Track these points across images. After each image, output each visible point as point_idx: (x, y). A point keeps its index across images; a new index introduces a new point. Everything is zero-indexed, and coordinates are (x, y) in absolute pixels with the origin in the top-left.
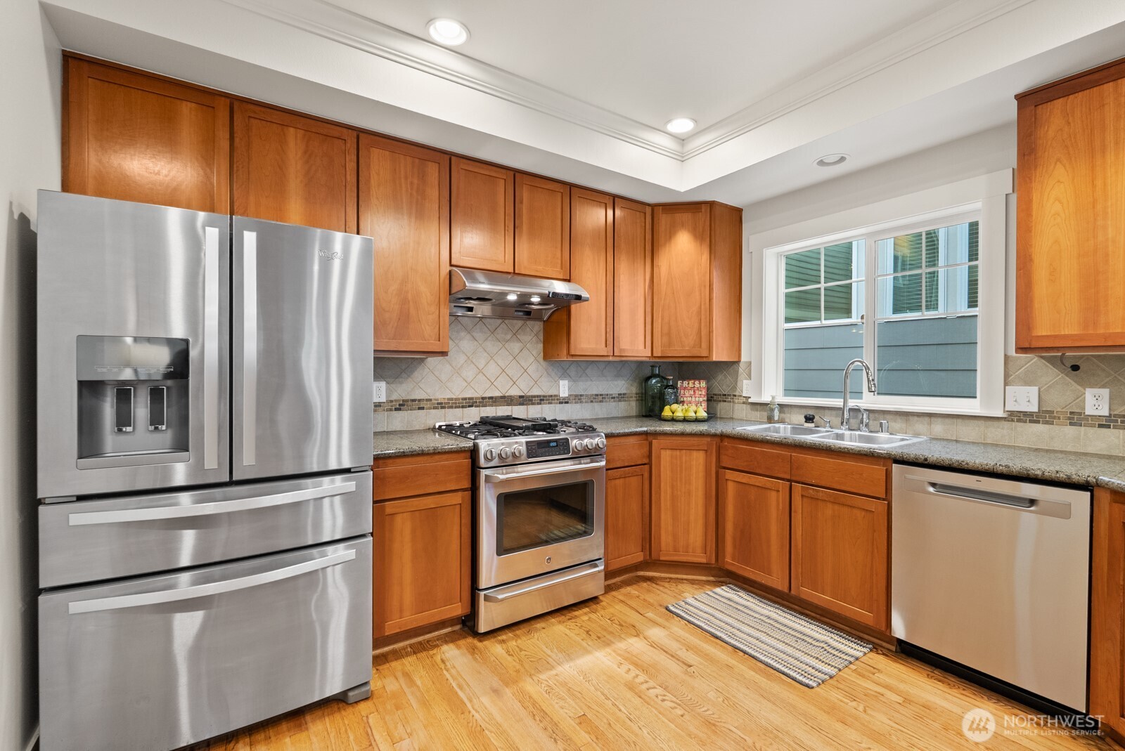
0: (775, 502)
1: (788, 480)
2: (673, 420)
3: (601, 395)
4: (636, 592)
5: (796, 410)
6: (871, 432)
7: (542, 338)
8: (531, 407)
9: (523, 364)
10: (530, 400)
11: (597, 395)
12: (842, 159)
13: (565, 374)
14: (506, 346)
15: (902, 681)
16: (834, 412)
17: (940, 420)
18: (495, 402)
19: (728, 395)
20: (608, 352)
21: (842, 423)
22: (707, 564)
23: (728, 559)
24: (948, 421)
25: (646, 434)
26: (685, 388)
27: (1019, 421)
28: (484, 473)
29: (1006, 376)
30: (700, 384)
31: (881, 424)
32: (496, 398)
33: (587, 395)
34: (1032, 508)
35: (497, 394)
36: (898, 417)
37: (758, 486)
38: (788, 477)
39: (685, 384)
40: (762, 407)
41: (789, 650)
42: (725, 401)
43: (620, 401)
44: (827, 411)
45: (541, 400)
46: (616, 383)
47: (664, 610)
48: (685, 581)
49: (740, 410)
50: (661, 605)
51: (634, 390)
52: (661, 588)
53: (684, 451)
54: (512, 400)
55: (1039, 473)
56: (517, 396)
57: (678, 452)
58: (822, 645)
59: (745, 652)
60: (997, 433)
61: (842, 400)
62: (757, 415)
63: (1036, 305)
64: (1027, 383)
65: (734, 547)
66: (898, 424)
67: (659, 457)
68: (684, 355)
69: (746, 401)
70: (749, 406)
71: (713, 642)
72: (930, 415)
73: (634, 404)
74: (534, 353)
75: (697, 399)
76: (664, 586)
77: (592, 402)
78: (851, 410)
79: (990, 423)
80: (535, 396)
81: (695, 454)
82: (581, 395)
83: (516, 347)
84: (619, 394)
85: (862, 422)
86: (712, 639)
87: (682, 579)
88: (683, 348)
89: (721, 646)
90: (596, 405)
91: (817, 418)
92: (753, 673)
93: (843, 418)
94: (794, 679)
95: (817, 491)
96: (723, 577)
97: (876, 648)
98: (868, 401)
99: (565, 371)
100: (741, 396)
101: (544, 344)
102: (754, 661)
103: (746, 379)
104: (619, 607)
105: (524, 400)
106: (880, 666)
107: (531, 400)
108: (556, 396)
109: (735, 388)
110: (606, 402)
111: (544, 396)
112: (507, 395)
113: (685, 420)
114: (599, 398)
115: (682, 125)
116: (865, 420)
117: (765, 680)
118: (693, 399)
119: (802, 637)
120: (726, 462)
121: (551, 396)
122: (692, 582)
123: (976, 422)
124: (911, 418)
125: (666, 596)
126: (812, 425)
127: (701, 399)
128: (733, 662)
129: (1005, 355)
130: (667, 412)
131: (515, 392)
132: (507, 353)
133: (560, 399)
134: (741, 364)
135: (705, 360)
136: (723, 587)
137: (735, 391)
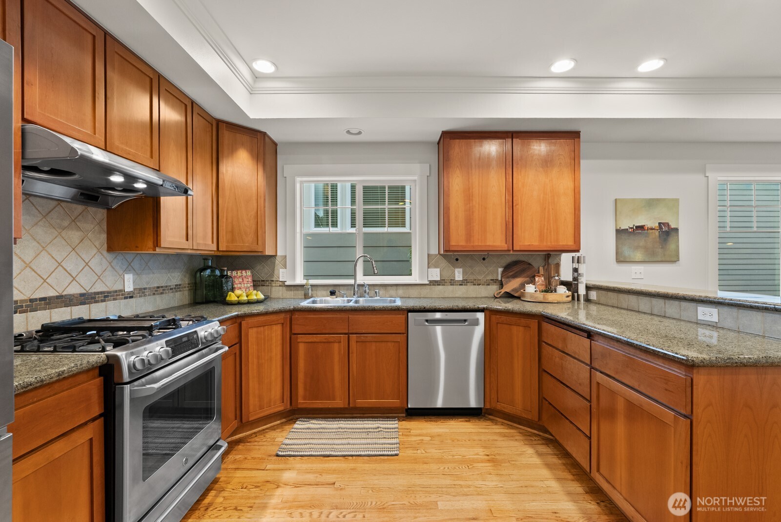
0: (337, 350)
1: (345, 334)
2: (239, 303)
3: (162, 287)
4: (240, 456)
5: (320, 288)
6: (370, 297)
7: (105, 227)
8: (94, 306)
9: (83, 256)
10: (92, 298)
11: (158, 287)
12: (360, 133)
13: (129, 268)
14: (64, 233)
15: (422, 429)
16: (346, 288)
17: (401, 287)
18: (49, 304)
19: (267, 281)
20: (189, 245)
21: (354, 294)
22: (284, 410)
23: (300, 401)
24: (405, 287)
25: (237, 317)
26: (235, 277)
27: (433, 285)
28: (127, 388)
29: (428, 264)
30: (246, 273)
31: (376, 292)
32: (50, 298)
33: (150, 288)
34: (466, 323)
35: (52, 293)
36: (381, 287)
37: (324, 342)
38: (347, 332)
39: (234, 273)
40: (295, 288)
41: (369, 441)
42: (264, 285)
43: (176, 291)
44: (341, 287)
45: (105, 297)
46: (173, 274)
47: (276, 457)
48: (267, 430)
49: (276, 292)
50: (270, 456)
51: (187, 281)
52: (256, 443)
53: (267, 327)
54: (71, 300)
55: (468, 307)
56: (77, 294)
57: (262, 328)
58: (379, 429)
59: (352, 456)
60: (425, 291)
61: (354, 280)
62: (291, 294)
63: (451, 231)
64: (436, 267)
65: (305, 389)
66: (382, 292)
67: (247, 335)
68: (245, 250)
69: (283, 284)
70: (284, 288)
71: (329, 460)
72: (397, 285)
73: (186, 293)
74: (97, 244)
75: (246, 285)
76: (256, 441)
77: (154, 294)
78: (359, 285)
79: (422, 287)
80: (98, 293)
81: (275, 327)
82: (145, 289)
83: (75, 236)
84: (176, 285)
85: (365, 292)
86: (326, 458)
87: (264, 430)
88: (244, 244)
89: (335, 460)
90: (157, 297)
91: (337, 293)
92: (368, 465)
93: (354, 291)
94: (388, 455)
95: (367, 337)
96: (291, 416)
97: (400, 419)
98: (361, 279)
99: (130, 264)
100: (277, 281)
101: (108, 234)
102: (361, 458)
103: (282, 268)
104: (239, 474)
105: (86, 299)
106: (408, 427)
107: (95, 298)
108: (120, 291)
109: (272, 275)
110: (166, 293)
111: (109, 292)
112: (64, 294)
113: (249, 303)
114: (159, 290)
115: (264, 66)
116: (367, 291)
117: (377, 465)
118: (242, 285)
119: (368, 431)
120: (296, 329)
121: (116, 291)
122: (273, 428)
123: (417, 287)
124: (388, 287)
125: (265, 447)
126: (335, 297)
127: (249, 285)
128: (352, 465)
129: (428, 254)
130: (232, 297)
131: (74, 290)
132: (64, 243)
133: (124, 294)
134: (277, 258)
135: (260, 254)
136: (296, 423)
137: (273, 277)
